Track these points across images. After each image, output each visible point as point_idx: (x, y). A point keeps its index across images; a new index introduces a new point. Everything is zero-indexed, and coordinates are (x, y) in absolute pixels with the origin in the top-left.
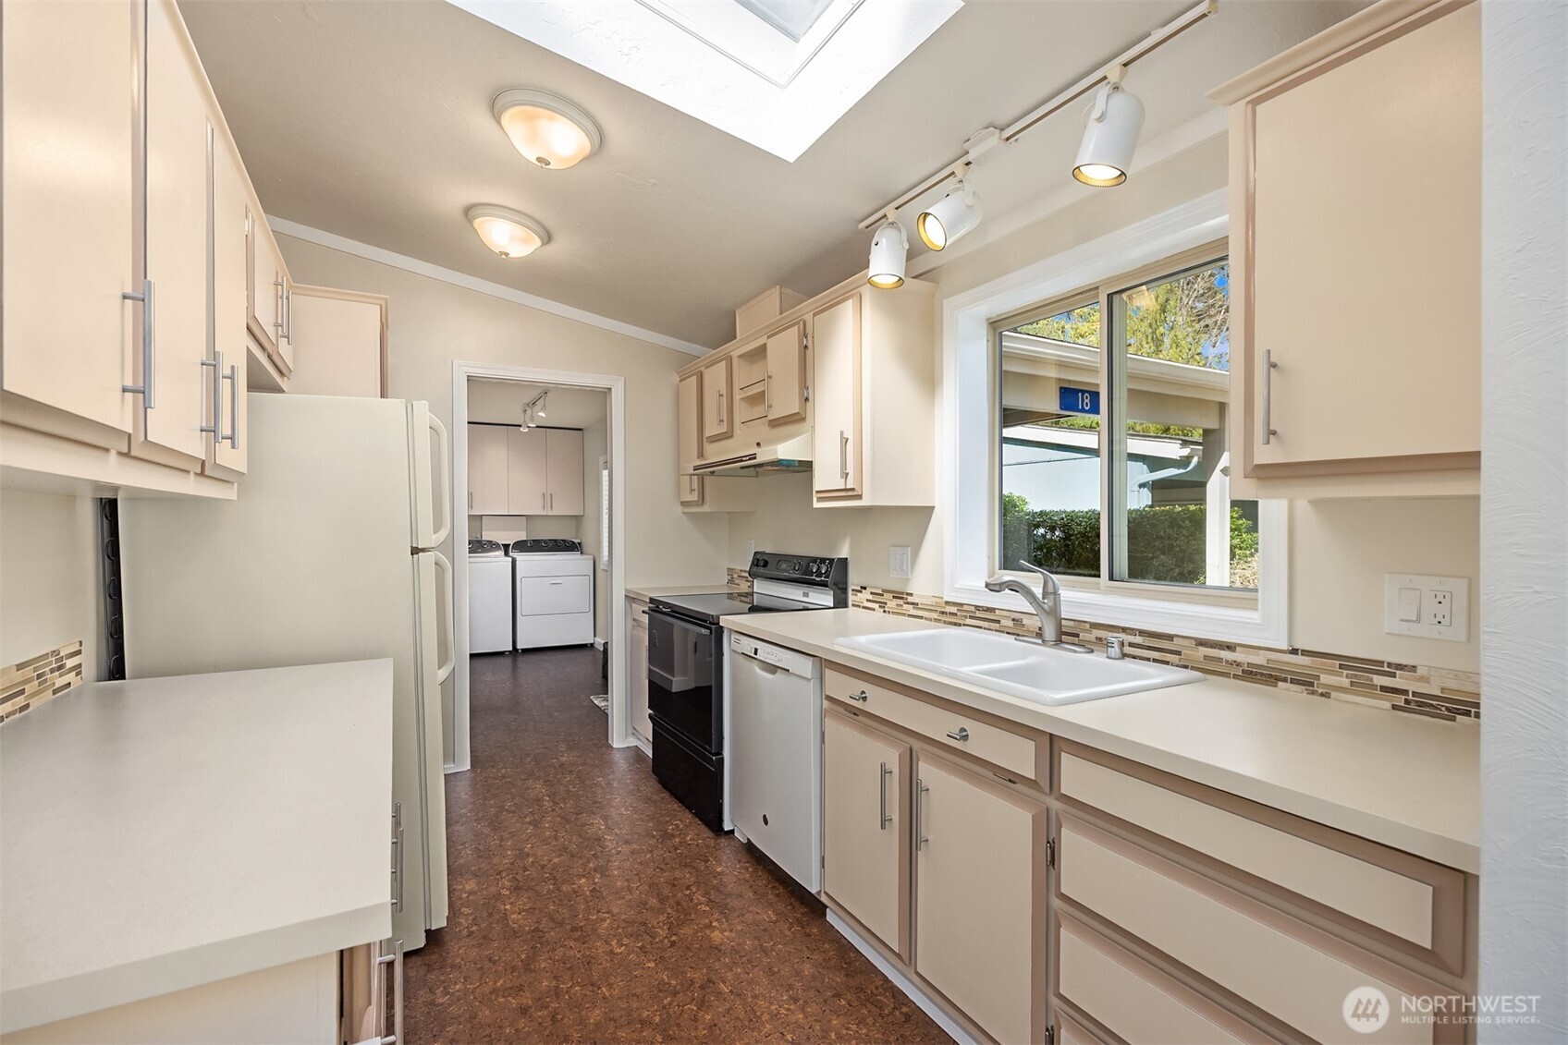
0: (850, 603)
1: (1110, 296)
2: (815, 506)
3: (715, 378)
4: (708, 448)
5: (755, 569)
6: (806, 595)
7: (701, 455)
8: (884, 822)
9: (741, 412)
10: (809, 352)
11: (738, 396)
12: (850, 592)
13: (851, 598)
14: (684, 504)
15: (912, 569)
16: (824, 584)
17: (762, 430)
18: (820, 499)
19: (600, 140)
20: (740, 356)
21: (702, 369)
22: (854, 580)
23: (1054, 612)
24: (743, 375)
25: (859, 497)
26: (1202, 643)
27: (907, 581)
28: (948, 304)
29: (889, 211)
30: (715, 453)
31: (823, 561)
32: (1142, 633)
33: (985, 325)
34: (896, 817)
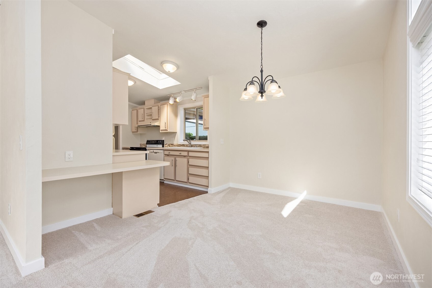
0: (164, 146)
1: (197, 109)
2: (160, 132)
3: (141, 112)
4: (139, 123)
5: (147, 143)
6: (157, 146)
7: (137, 124)
8: (172, 165)
9: (146, 117)
10: (160, 110)
11: (145, 115)
12: (164, 145)
13: (165, 146)
14: (133, 132)
15: (174, 140)
16: (161, 144)
17: (151, 121)
18: (161, 131)
19: (135, 83)
20: (146, 108)
21: (138, 109)
22: (165, 143)
23: (190, 143)
24: (146, 111)
25: (167, 131)
26: (204, 145)
27: (173, 142)
28: (179, 106)
29: (172, 95)
30: (140, 124)
31: (160, 140)
32: (199, 145)
33: (183, 109)
34: (174, 165)
